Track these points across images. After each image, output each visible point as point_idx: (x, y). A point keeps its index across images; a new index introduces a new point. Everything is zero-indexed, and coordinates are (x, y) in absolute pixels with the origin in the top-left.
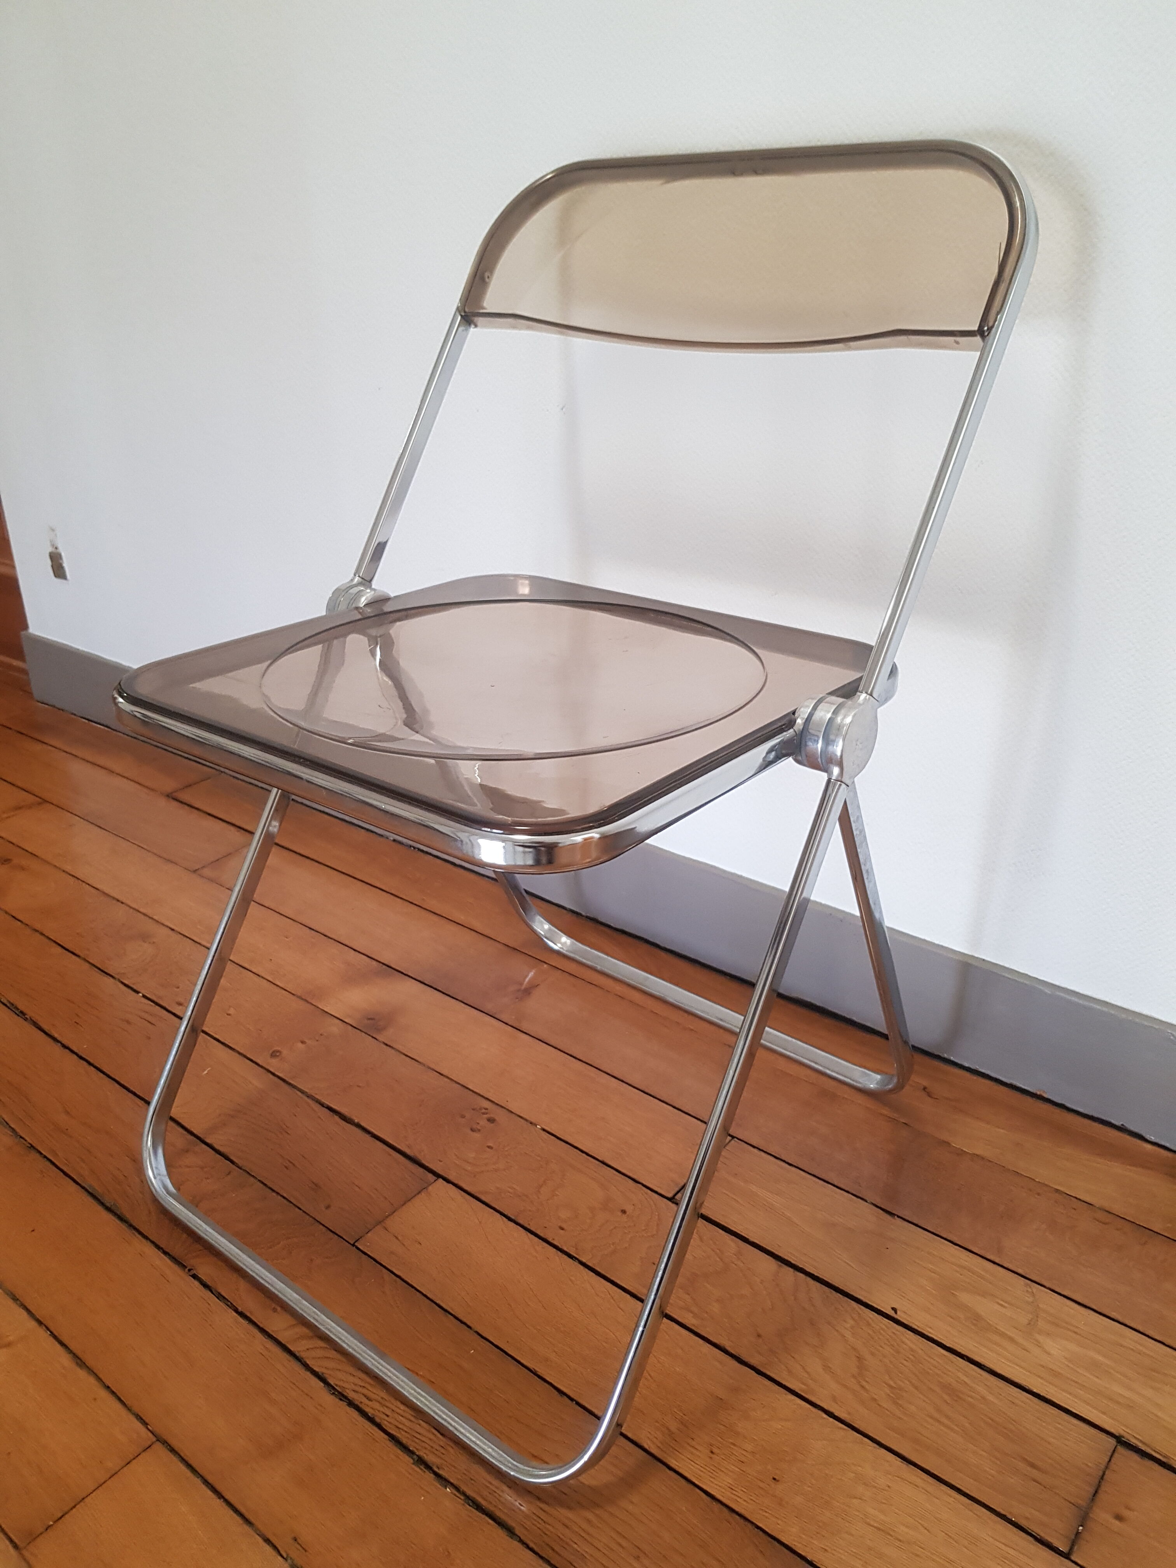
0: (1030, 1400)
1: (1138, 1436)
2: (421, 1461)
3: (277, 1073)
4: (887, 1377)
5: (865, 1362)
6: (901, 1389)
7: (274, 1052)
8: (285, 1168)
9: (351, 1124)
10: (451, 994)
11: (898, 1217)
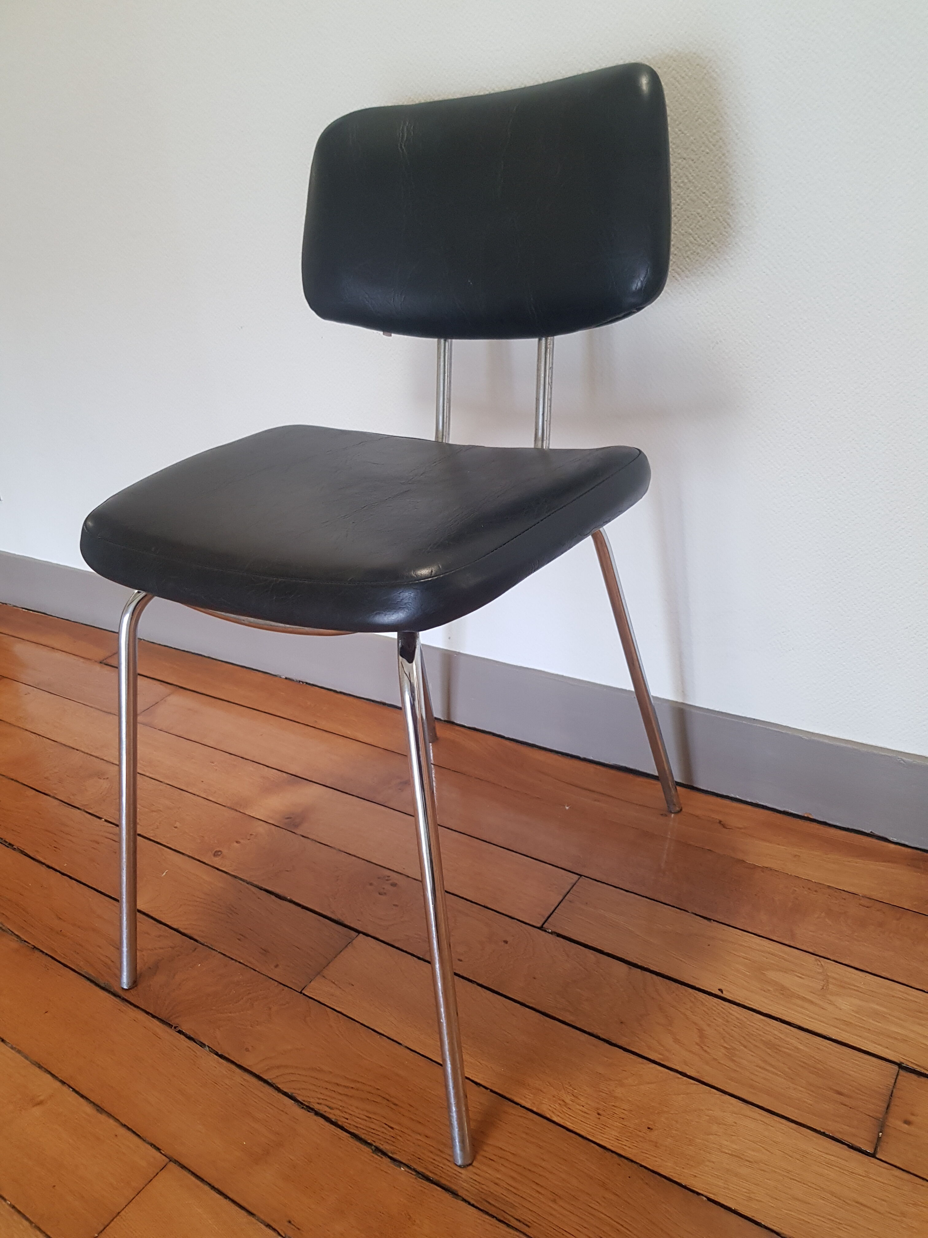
0: (831, 1045)
1: (914, 1062)
2: (378, 1150)
3: (221, 868)
4: (722, 1041)
5: (704, 1032)
6: (734, 1049)
7: (216, 852)
8: (237, 940)
9: (285, 901)
10: (348, 792)
11: (714, 921)
